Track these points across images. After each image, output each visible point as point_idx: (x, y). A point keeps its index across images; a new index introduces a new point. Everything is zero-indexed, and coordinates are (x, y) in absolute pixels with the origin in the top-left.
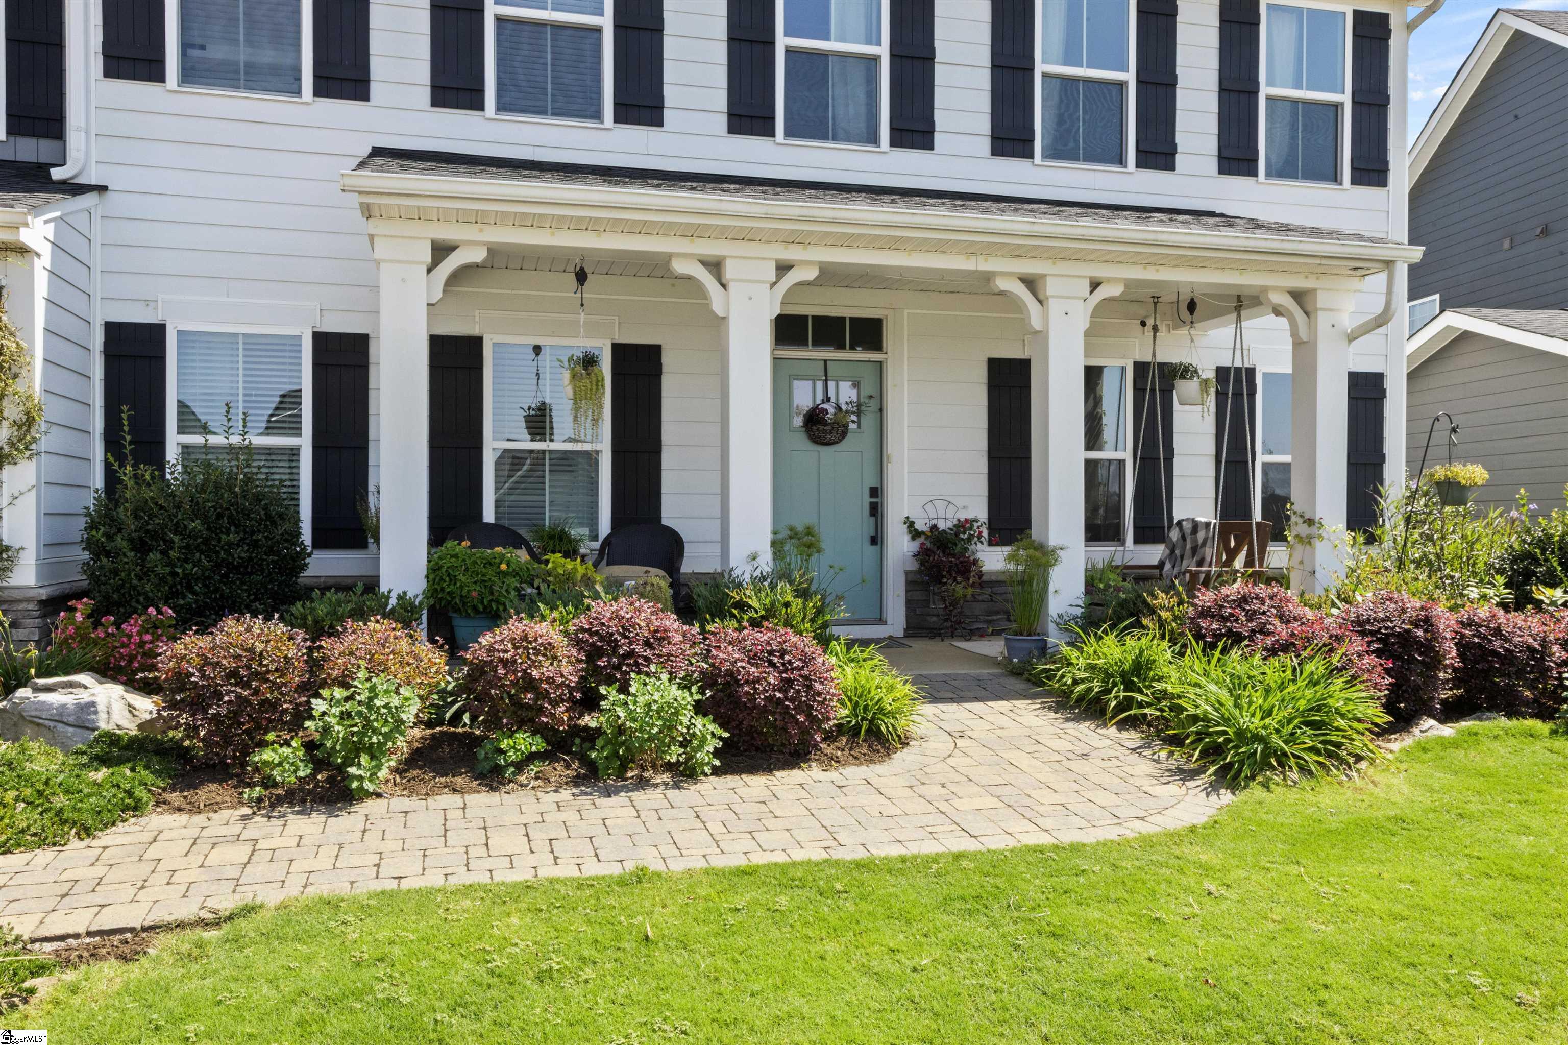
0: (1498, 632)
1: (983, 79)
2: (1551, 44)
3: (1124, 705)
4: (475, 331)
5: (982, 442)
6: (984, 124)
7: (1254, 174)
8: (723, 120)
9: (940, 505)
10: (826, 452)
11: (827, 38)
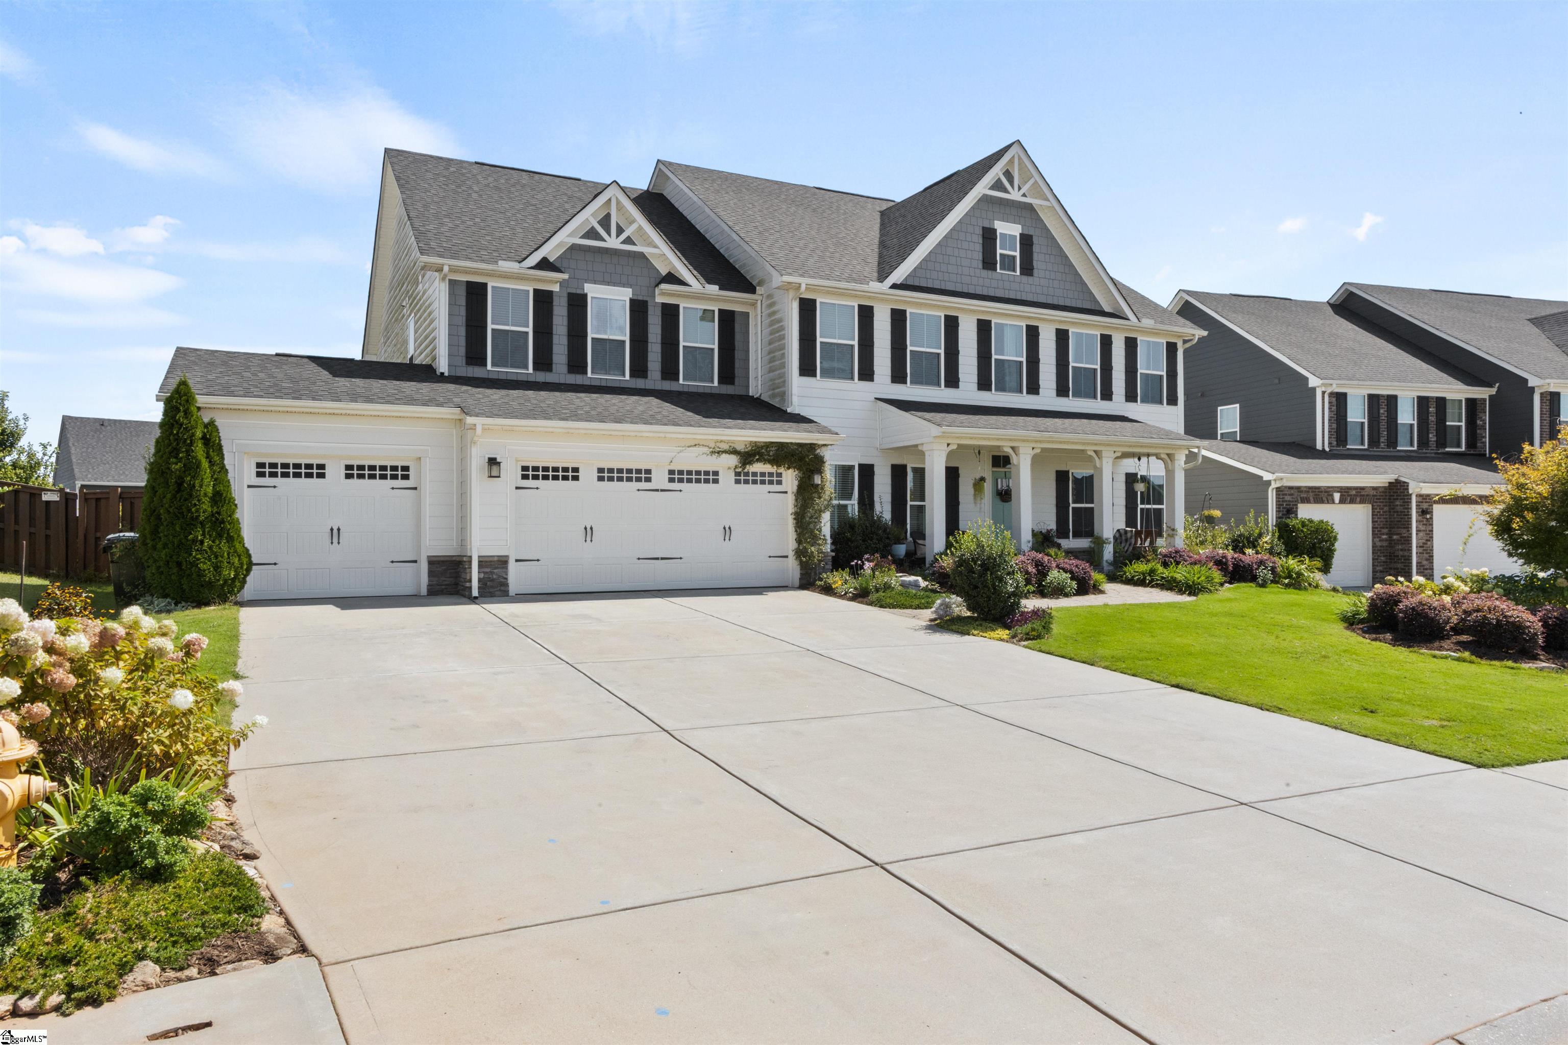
0: (1241, 560)
1: (1053, 369)
2: (1278, 359)
3: (1152, 580)
4: (904, 462)
5: (1054, 502)
6: (1054, 386)
7: (1136, 401)
8: (976, 386)
9: (1042, 524)
10: (1005, 504)
11: (1003, 355)
